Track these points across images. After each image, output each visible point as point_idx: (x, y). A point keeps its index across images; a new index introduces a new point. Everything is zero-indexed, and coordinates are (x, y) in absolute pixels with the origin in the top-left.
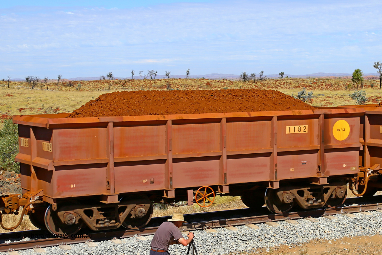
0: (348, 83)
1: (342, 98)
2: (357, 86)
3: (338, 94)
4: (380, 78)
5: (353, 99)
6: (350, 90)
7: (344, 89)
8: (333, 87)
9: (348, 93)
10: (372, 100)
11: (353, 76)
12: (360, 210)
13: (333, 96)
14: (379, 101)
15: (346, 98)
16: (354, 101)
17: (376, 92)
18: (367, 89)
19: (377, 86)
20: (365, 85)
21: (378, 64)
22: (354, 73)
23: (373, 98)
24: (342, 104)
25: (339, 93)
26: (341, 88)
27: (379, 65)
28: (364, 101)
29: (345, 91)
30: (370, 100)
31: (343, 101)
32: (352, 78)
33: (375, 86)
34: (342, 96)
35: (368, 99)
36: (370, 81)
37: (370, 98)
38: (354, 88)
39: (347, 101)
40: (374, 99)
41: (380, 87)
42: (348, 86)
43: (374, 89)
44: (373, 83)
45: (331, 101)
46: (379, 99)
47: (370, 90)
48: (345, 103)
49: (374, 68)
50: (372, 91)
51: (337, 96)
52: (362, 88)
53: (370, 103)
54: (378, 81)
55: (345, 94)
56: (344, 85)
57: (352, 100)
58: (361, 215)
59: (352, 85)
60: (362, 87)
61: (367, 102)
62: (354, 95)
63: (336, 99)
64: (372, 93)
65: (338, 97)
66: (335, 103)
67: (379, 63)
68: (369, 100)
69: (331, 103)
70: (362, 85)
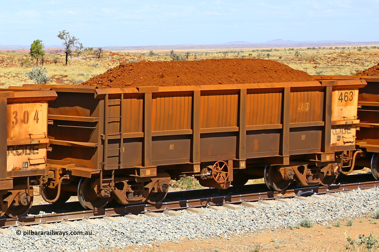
0: (25, 58)
1: (17, 77)
2: (36, 62)
3: (11, 73)
4: (66, 51)
5: (31, 79)
6: (27, 67)
7: (19, 65)
8: (5, 63)
9: (24, 71)
10: (55, 80)
11: (31, 49)
12: (41, 222)
13: (5, 75)
14: (64, 81)
15: (21, 77)
16: (32, 81)
17: (61, 70)
18: (49, 66)
19: (62, 62)
20: (47, 61)
21: (63, 32)
22: (32, 45)
23: (56, 77)
24: (16, 85)
25: (13, 71)
26: (16, 64)
27: (65, 34)
28: (45, 81)
29: (21, 68)
30: (54, 80)
31: (19, 82)
32: (29, 51)
33: (59, 62)
34: (17, 75)
35: (51, 78)
36: (53, 55)
37: (53, 77)
38: (32, 64)
39: (23, 82)
40: (58, 79)
41: (66, 63)
42: (25, 61)
43: (58, 65)
44: (57, 58)
45: (3, 82)
46: (65, 79)
47: (53, 66)
48: (20, 84)
49: (59, 39)
50: (56, 68)
51: (10, 75)
52: (43, 65)
53: (52, 83)
54: (64, 55)
55: (20, 71)
56: (19, 61)
57: (29, 80)
58: (41, 227)
59: (30, 60)
60: (43, 63)
61: (49, 82)
62: (32, 73)
63: (9, 78)
64: (55, 70)
65: (12, 75)
66: (8, 84)
67: (65, 32)
68: (52, 80)
69: (3, 84)
70: (43, 60)
